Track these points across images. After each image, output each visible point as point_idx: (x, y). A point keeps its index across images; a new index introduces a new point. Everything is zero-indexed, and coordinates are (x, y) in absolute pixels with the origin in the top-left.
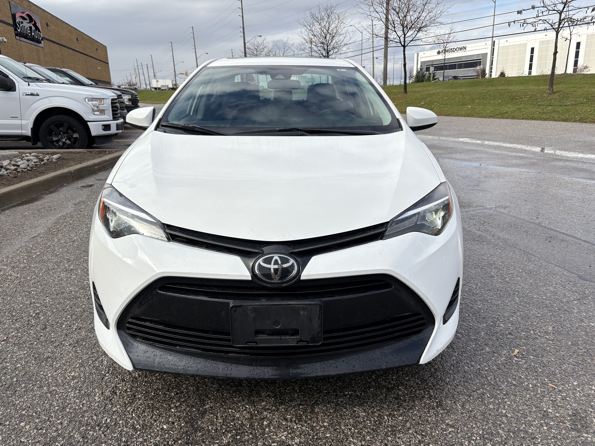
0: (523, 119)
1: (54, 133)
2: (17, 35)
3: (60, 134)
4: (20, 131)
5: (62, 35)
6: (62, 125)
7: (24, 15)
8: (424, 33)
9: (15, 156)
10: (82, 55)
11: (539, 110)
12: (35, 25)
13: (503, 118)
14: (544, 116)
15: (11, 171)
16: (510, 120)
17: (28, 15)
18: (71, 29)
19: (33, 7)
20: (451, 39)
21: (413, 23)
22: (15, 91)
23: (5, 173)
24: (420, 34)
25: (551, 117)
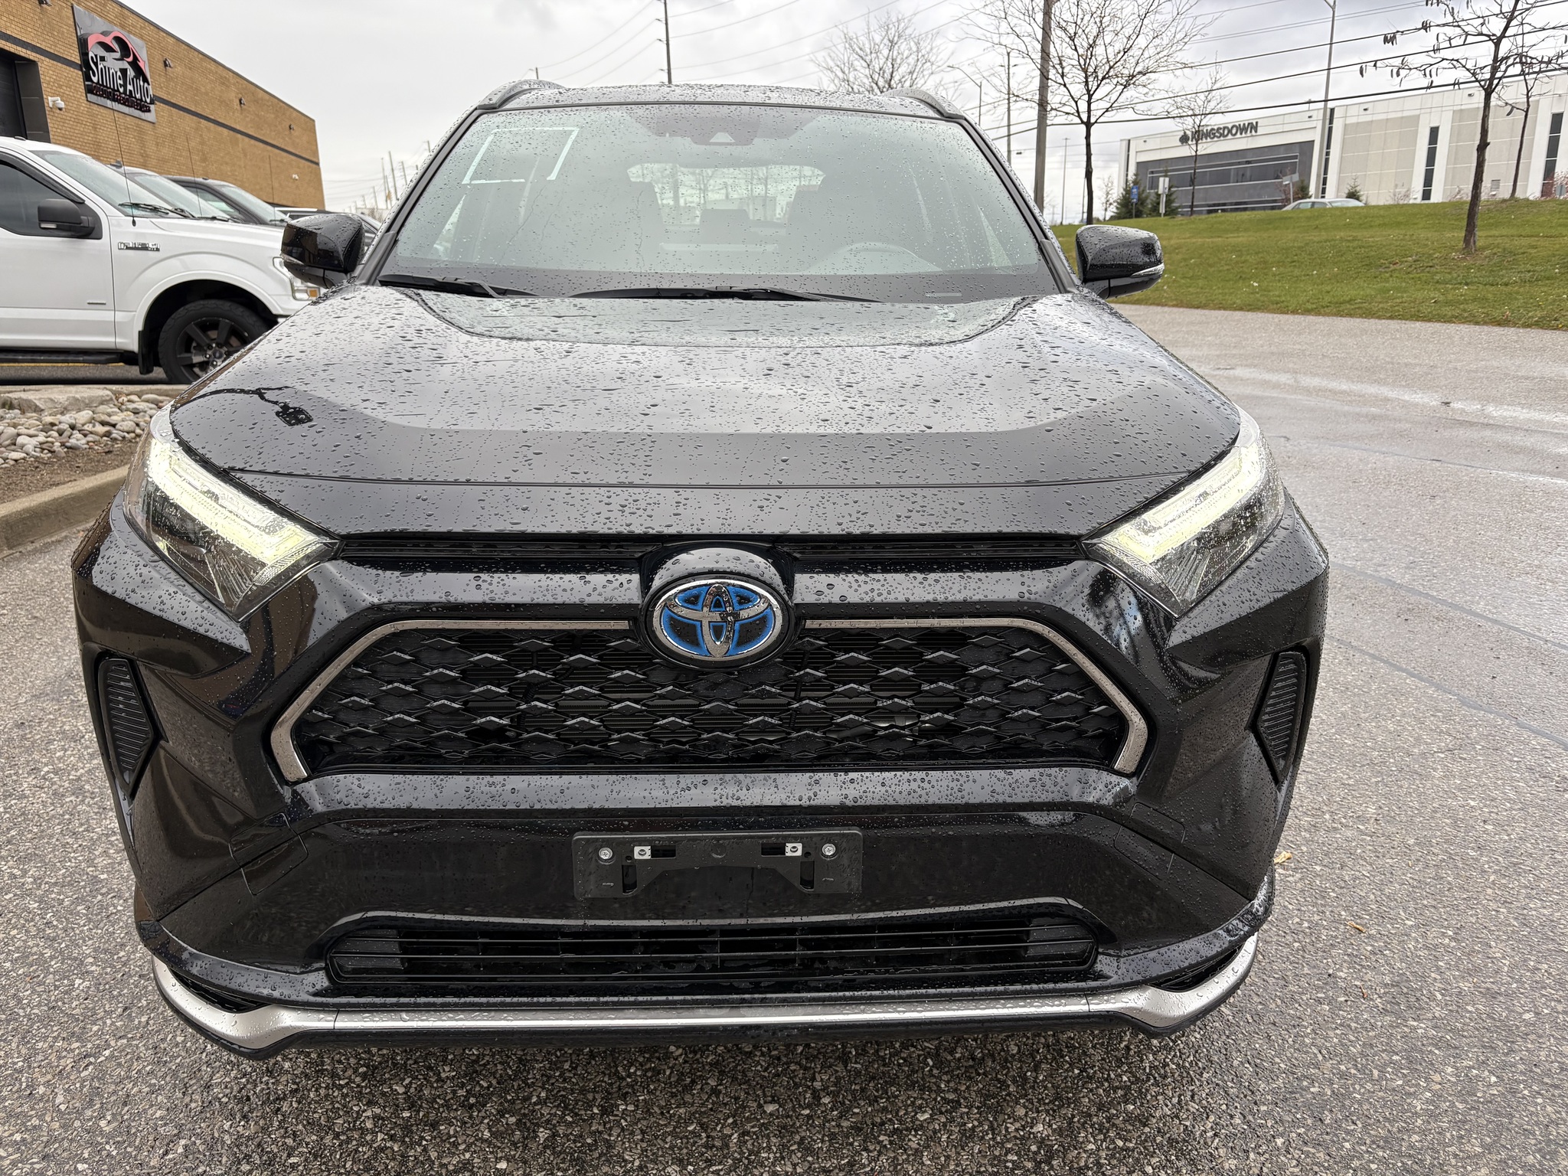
0: (1391, 318)
1: (194, 344)
2: (90, 90)
3: (210, 347)
4: (113, 340)
5: (203, 90)
6: (214, 326)
7: (108, 40)
8: (1140, 89)
9: (103, 402)
10: (253, 142)
11: (1437, 295)
12: (135, 64)
13: (1339, 314)
14: (1448, 311)
15: (97, 438)
16: (1358, 320)
17: (118, 39)
18: (225, 73)
19: (132, 20)
20: (1212, 104)
21: (1112, 64)
22: (99, 238)
23: (84, 441)
24: (1130, 92)
25: (1466, 315)
